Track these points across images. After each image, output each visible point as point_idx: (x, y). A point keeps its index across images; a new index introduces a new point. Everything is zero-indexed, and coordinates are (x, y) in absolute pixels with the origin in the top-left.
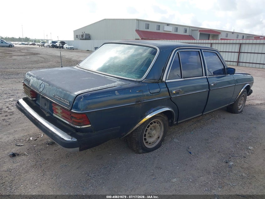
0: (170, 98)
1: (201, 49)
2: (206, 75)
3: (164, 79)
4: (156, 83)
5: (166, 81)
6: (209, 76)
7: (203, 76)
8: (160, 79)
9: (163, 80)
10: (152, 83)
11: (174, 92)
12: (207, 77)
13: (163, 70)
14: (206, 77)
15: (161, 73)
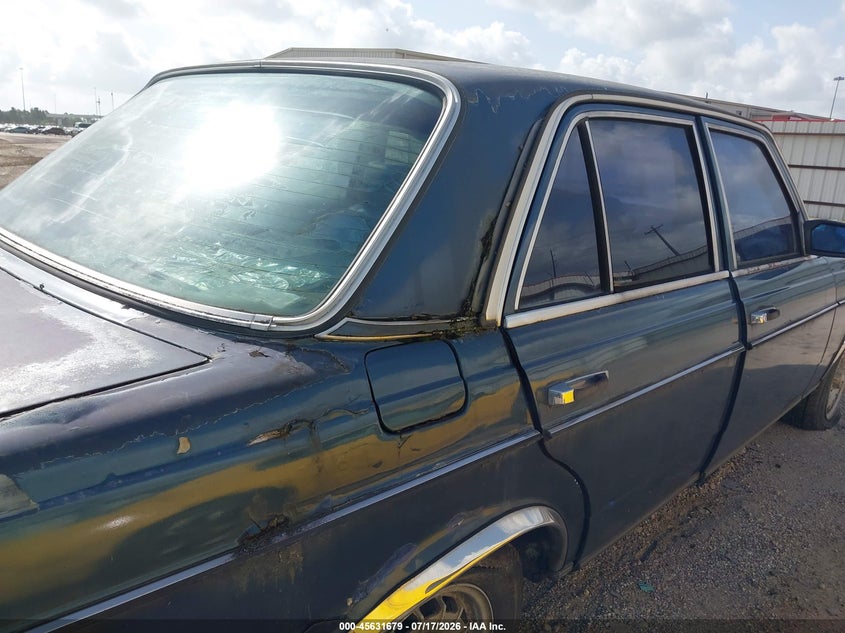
0: (541, 443)
1: (697, 117)
2: (725, 266)
3: (493, 311)
4: (435, 337)
5: (513, 322)
6: (739, 267)
7: (712, 270)
8: (464, 308)
9: (489, 315)
10: (405, 342)
11: (568, 397)
12: (734, 274)
13: (486, 241)
14: (726, 274)
15: (476, 261)
